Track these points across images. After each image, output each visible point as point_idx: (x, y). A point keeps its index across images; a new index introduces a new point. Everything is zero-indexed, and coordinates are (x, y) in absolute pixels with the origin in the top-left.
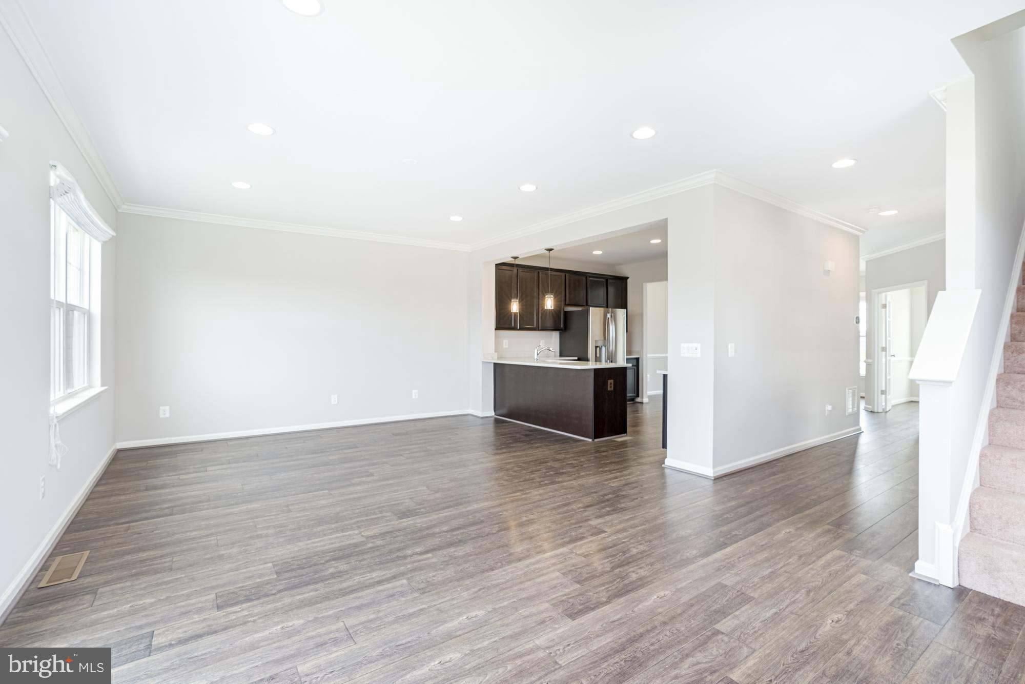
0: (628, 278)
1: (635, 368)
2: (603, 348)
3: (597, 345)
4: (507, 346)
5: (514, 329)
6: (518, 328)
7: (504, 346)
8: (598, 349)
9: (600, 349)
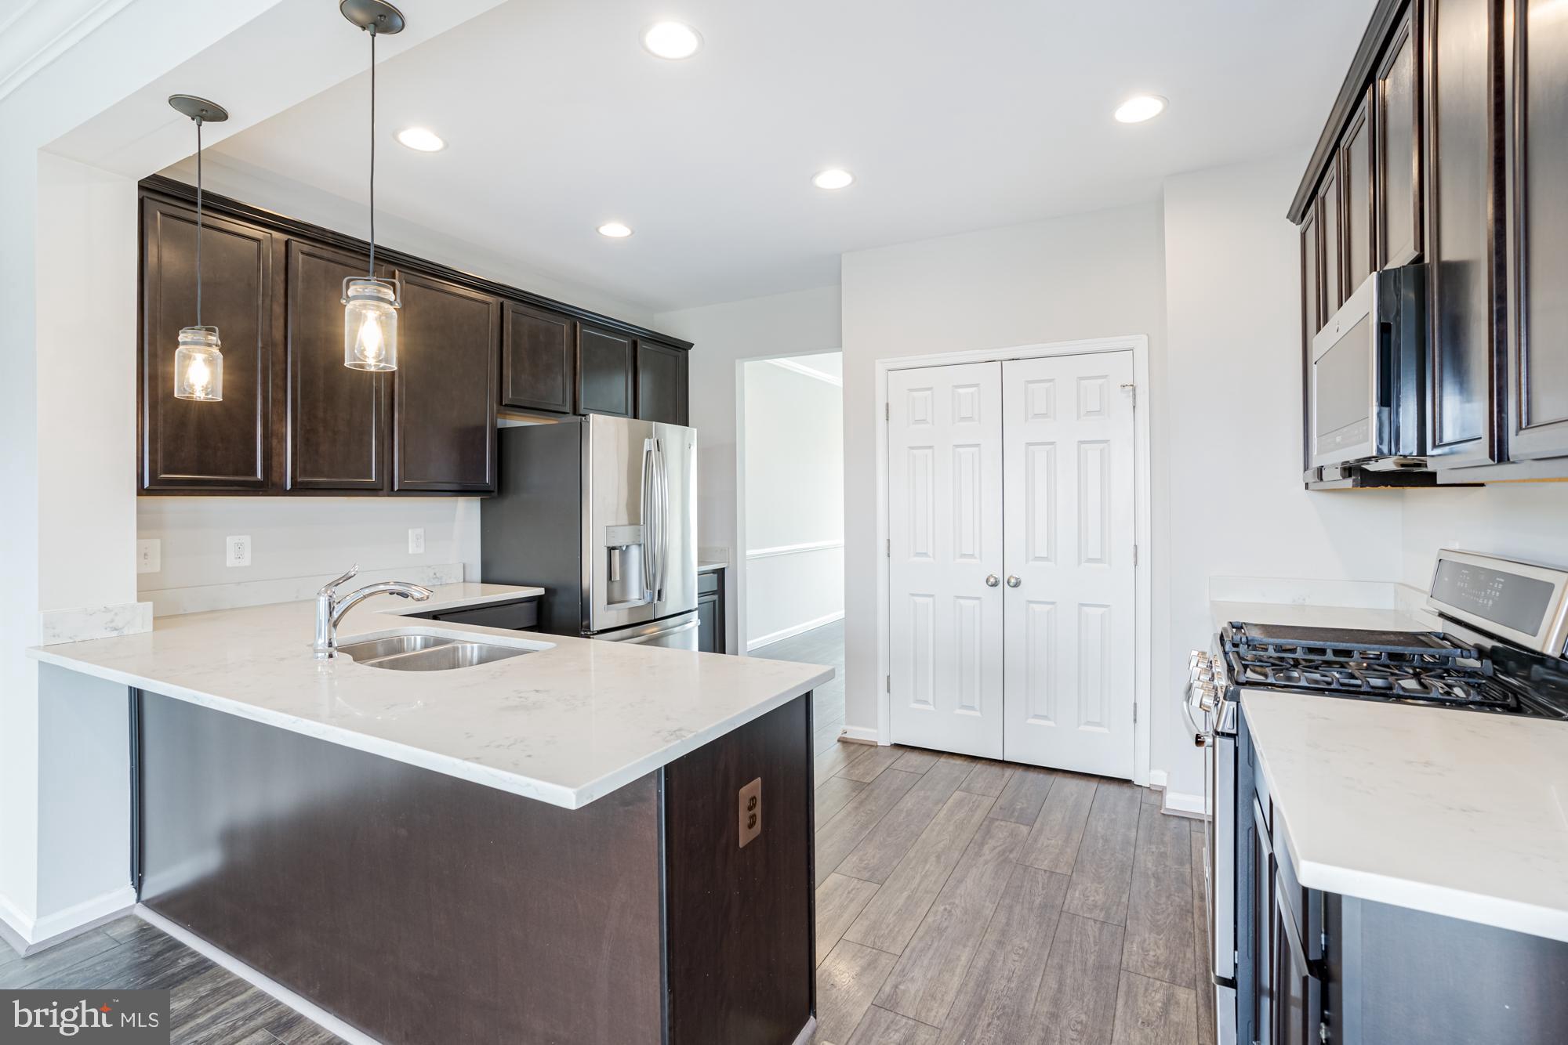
0: (691, 345)
1: (715, 597)
2: (635, 554)
3: (611, 545)
4: (246, 561)
5: (269, 487)
6: (289, 487)
7: (231, 561)
8: (616, 554)
9: (624, 554)
